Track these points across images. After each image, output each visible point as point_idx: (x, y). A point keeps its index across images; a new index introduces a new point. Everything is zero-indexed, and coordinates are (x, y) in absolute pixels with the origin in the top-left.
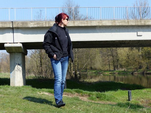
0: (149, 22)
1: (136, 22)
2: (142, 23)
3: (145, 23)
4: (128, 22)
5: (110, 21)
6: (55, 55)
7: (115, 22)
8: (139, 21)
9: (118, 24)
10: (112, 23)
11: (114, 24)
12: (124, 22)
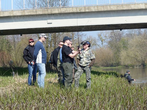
0: (55, 10)
1: (43, 11)
2: (48, 12)
3: (51, 12)
4: (36, 11)
5: (20, 11)
6: (29, 62)
7: (24, 12)
8: (46, 10)
9: (27, 14)
10: (22, 13)
11: (23, 14)
12: (33, 11)
